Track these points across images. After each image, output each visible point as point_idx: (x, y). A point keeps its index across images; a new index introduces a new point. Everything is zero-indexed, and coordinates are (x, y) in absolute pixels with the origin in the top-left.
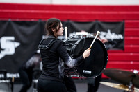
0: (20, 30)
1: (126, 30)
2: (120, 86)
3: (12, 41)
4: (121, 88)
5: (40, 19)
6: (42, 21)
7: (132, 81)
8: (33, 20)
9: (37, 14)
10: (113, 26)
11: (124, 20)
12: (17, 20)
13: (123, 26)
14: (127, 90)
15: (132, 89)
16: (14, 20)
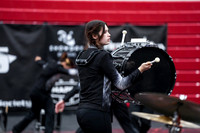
0: (17, 38)
1: (169, 37)
2: (161, 118)
3: (5, 53)
4: (162, 121)
5: (46, 21)
6: (49, 24)
7: (177, 110)
8: (35, 23)
9: (42, 14)
10: (150, 32)
11: (166, 22)
12: (13, 23)
13: (165, 32)
14: (171, 123)
15: (178, 122)
16: (8, 23)
